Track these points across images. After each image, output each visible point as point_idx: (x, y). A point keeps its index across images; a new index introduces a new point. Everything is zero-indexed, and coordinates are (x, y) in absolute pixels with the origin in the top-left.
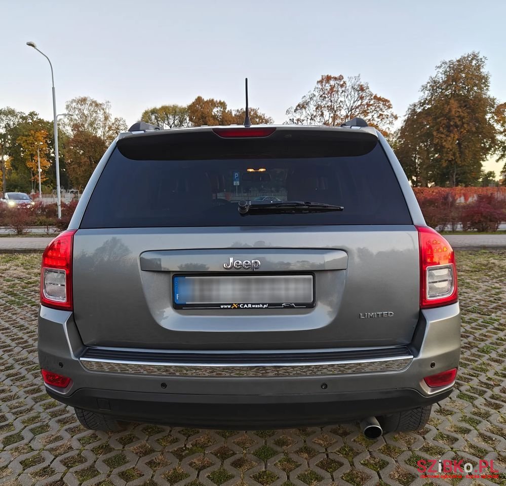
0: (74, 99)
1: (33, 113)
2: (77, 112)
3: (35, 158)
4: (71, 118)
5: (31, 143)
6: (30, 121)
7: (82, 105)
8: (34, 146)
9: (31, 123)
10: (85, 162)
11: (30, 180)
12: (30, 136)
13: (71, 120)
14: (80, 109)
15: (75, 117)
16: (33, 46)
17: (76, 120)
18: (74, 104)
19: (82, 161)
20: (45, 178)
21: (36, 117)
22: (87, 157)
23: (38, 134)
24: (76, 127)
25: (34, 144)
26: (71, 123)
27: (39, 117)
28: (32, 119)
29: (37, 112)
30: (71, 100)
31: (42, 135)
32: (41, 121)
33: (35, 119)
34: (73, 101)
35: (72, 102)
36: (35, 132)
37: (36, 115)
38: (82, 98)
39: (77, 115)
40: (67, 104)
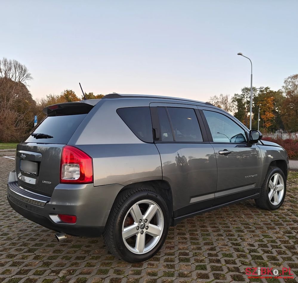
0: (290, 76)
1: (267, 88)
2: (291, 84)
3: (266, 113)
4: (287, 88)
5: (264, 105)
6: (265, 92)
7: (295, 79)
8: (266, 106)
9: (266, 93)
10: (293, 113)
11: (262, 125)
12: (264, 101)
13: (287, 89)
14: (293, 82)
15: (289, 87)
16: (241, 55)
17: (290, 89)
18: (290, 80)
19: (291, 113)
20: (271, 124)
21: (268, 90)
22: (295, 111)
23: (269, 99)
24: (289, 93)
25: (266, 105)
26: (286, 91)
27: (270, 89)
28: (266, 92)
29: (269, 87)
30: (288, 77)
31: (271, 100)
32: (271, 92)
33: (268, 91)
34: (289, 77)
35: (288, 79)
36: (267, 99)
37: (269, 88)
38: (295, 75)
39: (290, 86)
40: (284, 80)
